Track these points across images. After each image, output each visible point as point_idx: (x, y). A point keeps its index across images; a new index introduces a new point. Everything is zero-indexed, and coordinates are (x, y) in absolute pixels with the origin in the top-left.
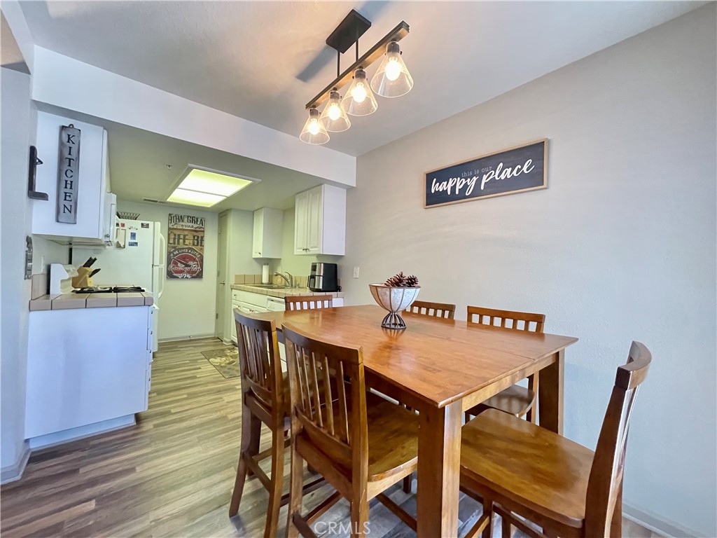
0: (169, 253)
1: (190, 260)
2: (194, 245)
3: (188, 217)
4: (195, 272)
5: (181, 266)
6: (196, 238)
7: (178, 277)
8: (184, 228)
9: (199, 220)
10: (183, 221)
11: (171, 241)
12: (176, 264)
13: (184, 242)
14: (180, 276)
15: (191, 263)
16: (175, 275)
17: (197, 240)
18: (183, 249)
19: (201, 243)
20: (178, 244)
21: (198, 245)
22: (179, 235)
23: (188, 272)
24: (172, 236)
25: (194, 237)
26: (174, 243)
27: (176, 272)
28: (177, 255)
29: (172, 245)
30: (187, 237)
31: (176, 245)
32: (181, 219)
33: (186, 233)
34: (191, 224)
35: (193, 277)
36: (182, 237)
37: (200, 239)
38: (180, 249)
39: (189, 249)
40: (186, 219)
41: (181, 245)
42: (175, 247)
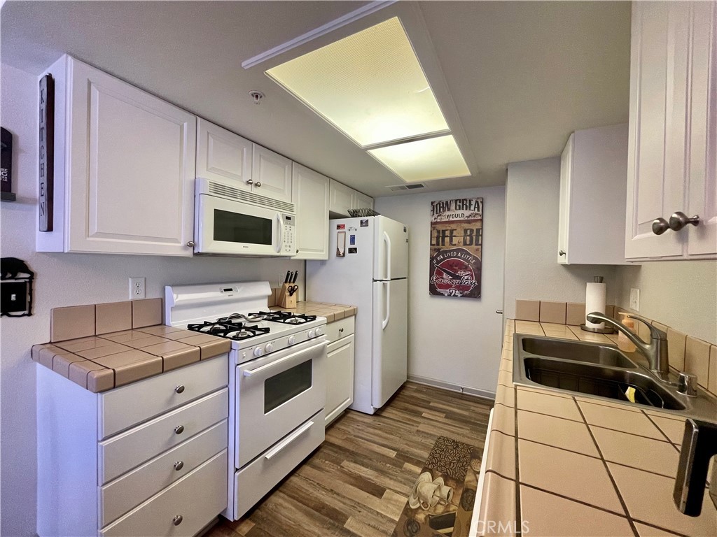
0: (432, 259)
1: (460, 269)
2: (465, 244)
3: (456, 201)
4: (467, 288)
5: (447, 278)
6: (468, 232)
7: (442, 295)
8: (451, 219)
9: (473, 203)
10: (449, 210)
11: (434, 242)
12: (440, 274)
13: (451, 240)
14: (446, 292)
15: (461, 273)
16: (439, 290)
17: (471, 236)
18: (450, 251)
19: (477, 240)
20: (443, 245)
21: (471, 244)
22: (444, 232)
23: (459, 287)
24: (435, 234)
25: (466, 231)
26: (438, 244)
27: (442, 286)
28: (441, 260)
29: (436, 247)
30: (455, 233)
31: (440, 246)
32: (445, 206)
33: (453, 226)
34: (460, 212)
35: (464, 296)
36: (448, 233)
37: (475, 233)
38: (446, 252)
39: (458, 251)
40: (453, 207)
41: (447, 247)
42: (439, 250)
